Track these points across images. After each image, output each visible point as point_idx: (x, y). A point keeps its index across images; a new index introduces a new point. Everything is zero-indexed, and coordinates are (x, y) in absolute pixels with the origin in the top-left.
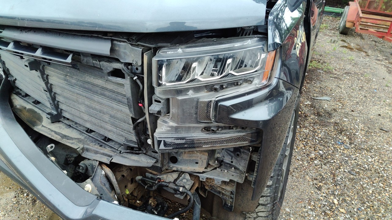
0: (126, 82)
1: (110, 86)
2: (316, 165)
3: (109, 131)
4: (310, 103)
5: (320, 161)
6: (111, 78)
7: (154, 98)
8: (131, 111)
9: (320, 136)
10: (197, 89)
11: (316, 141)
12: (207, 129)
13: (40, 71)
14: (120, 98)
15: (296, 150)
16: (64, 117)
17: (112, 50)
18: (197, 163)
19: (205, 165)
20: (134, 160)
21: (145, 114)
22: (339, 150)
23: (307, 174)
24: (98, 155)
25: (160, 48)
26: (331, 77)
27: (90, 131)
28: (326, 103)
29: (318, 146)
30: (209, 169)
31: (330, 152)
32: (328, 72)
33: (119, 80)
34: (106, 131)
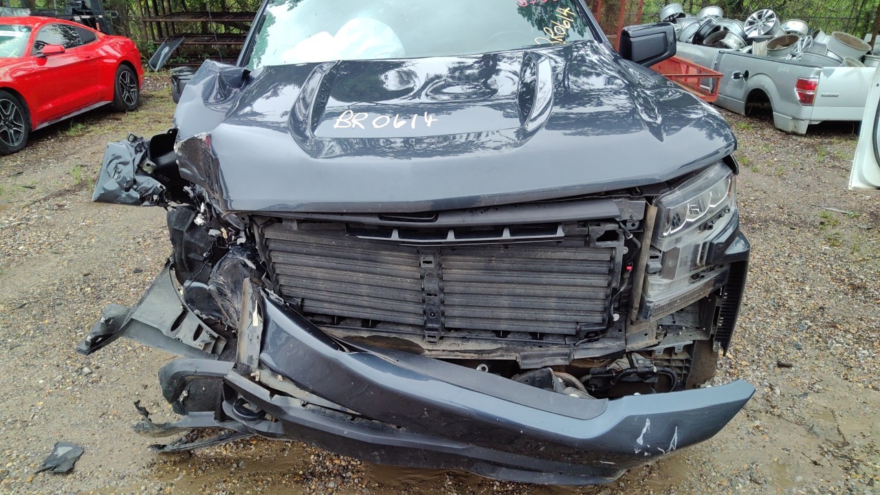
0: (620, 244)
1: (585, 256)
3: (547, 322)
6: (598, 244)
7: (650, 254)
8: (609, 279)
10: (692, 232)
12: (695, 277)
18: (646, 335)
24: (545, 358)
27: (503, 334)
30: (661, 338)
33: (610, 244)
34: (542, 324)
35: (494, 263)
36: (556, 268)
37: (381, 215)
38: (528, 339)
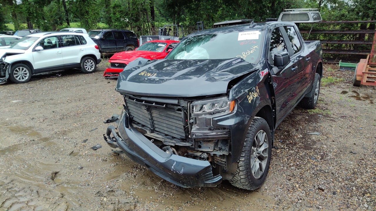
0: (182, 113)
1: (176, 115)
2: (292, 169)
3: (175, 134)
4: (302, 136)
5: (295, 167)
6: (177, 112)
7: (191, 117)
8: (183, 123)
9: (301, 154)
10: (205, 114)
11: (297, 157)
12: (210, 129)
13: (150, 111)
14: (179, 119)
15: (282, 162)
16: (156, 131)
17: (178, 102)
18: (209, 148)
19: (213, 149)
20: (184, 144)
21: (188, 124)
22: (311, 162)
23: (284, 173)
24: (170, 143)
25: (193, 101)
26: (327, 120)
27: (166, 135)
28: (315, 136)
29: (298, 160)
30: (215, 151)
31: (304, 163)
32: (327, 116)
33: (180, 112)
34: (173, 134)
35: (160, 113)
36: (172, 117)
37: (134, 95)
38: (171, 138)
